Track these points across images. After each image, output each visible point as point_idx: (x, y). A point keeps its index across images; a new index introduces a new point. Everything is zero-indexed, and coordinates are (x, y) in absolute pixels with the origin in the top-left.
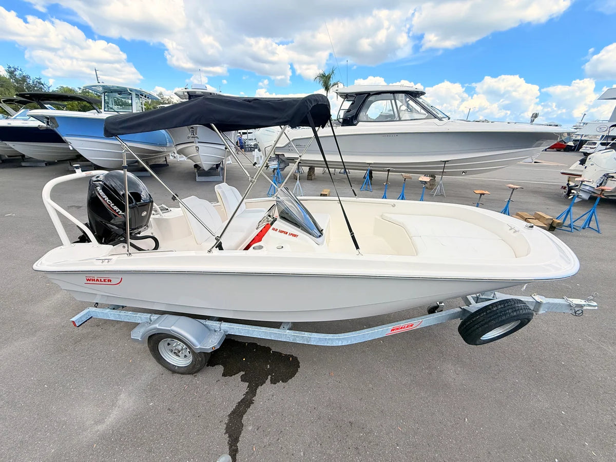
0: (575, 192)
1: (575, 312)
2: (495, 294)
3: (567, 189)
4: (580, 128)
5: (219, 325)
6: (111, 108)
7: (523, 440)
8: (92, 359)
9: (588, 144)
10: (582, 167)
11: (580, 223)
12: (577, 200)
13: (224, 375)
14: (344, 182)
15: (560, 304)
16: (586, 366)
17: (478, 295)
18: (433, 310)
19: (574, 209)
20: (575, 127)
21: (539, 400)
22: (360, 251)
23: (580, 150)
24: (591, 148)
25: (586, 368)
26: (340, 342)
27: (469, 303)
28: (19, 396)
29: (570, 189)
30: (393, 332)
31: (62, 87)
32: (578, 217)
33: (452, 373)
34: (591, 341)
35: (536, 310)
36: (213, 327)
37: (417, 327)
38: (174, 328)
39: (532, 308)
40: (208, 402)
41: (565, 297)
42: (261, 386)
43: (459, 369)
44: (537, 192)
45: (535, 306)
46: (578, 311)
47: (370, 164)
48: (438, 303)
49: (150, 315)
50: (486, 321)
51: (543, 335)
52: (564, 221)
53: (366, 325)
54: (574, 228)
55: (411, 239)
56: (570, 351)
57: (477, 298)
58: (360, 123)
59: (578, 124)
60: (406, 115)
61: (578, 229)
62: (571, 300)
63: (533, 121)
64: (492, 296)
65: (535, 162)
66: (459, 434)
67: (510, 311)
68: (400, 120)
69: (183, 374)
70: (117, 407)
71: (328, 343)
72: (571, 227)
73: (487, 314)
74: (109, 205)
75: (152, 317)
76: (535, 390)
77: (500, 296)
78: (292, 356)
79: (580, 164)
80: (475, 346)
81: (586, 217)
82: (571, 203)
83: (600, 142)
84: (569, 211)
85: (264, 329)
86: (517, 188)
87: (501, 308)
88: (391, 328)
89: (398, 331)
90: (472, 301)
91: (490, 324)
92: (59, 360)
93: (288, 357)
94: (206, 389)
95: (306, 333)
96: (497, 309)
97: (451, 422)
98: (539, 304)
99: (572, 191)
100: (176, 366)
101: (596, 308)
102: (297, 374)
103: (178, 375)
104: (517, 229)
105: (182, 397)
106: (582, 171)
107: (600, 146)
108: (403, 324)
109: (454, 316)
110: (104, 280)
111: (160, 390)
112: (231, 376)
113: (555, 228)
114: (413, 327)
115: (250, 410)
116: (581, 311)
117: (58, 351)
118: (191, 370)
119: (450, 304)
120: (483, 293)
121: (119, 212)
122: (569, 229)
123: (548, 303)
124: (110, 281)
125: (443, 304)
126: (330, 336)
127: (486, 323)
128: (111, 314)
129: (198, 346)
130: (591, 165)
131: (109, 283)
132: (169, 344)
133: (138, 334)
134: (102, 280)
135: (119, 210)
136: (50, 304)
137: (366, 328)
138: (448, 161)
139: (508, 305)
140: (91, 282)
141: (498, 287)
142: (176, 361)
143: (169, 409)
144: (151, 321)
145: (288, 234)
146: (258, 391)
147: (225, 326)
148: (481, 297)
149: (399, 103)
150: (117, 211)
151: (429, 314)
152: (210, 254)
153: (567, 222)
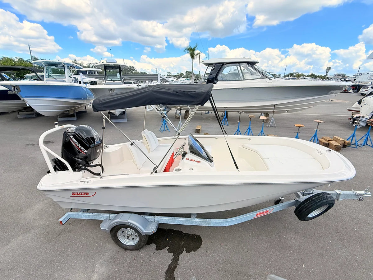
0: (357, 122)
1: (359, 199)
2: (313, 190)
3: (352, 119)
4: (358, 77)
5: (154, 218)
6: (50, 76)
7: (336, 274)
8: (72, 245)
9: (363, 88)
10: (359, 106)
11: (362, 142)
12: (358, 127)
13: (157, 249)
14: (209, 120)
15: (350, 194)
16: (369, 230)
17: (304, 191)
18: (277, 202)
19: (357, 133)
20: (354, 76)
21: (344, 252)
22: (239, 170)
23: (359, 92)
24: (365, 90)
25: (369, 232)
26: (228, 224)
27: (299, 197)
28: (32, 270)
29: (354, 119)
30: (257, 216)
31: (4, 57)
32: (360, 138)
33: (292, 239)
34: (371, 215)
35: (337, 199)
36: (150, 219)
37: (271, 213)
38: (129, 221)
39: (335, 197)
40: (151, 266)
41: (353, 190)
42: (181, 254)
43: (297, 237)
44: (333, 122)
45: (337, 196)
46: (361, 197)
47: (226, 108)
48: (280, 198)
49: (109, 214)
50: (309, 206)
51: (343, 214)
52: (351, 142)
53: (238, 214)
54: (358, 146)
55: (263, 160)
56: (359, 222)
57: (303, 193)
58: (218, 82)
59: (356, 74)
60: (248, 77)
61: (360, 146)
62: (356, 191)
63: (328, 72)
64: (312, 191)
65: (331, 101)
66: (301, 274)
67: (322, 199)
68: (244, 79)
69: (133, 250)
70: (96, 273)
71: (220, 224)
72: (356, 145)
73: (310, 202)
74: (78, 147)
75: (110, 216)
76: (341, 246)
77: (317, 191)
78: (196, 235)
79: (358, 104)
80: (305, 222)
81: (365, 138)
82: (355, 129)
83: (371, 86)
84: (354, 135)
85: (181, 219)
86: (321, 122)
87: (318, 198)
88: (256, 213)
89: (260, 215)
90: (301, 195)
91: (312, 207)
92: (51, 247)
93: (194, 236)
94: (148, 258)
95: (207, 219)
96: (315, 199)
97: (295, 267)
98: (338, 195)
99: (355, 121)
100: (128, 245)
101: (370, 195)
102: (202, 246)
103: (129, 251)
104: (322, 152)
105: (134, 264)
106: (360, 108)
107: (371, 89)
108: (263, 211)
109: (291, 205)
110: (84, 194)
111: (119, 261)
112: (162, 250)
113: (346, 146)
114: (269, 212)
115: (177, 269)
116: (362, 198)
117: (49, 241)
118: (137, 248)
119: (287, 198)
120: (306, 190)
121: (84, 151)
122: (355, 146)
123: (344, 194)
124: (88, 194)
125: (283, 198)
126: (222, 220)
127: (309, 208)
128: (83, 215)
129: (144, 231)
130: (365, 105)
131: (87, 195)
132: (123, 232)
133: (105, 226)
134: (83, 194)
135: (84, 150)
136: (34, 212)
137: (238, 216)
138: (276, 105)
139: (321, 196)
140: (75, 195)
141: (315, 186)
142: (127, 242)
143: (128, 272)
144: (110, 218)
145: (195, 161)
146: (180, 257)
147: (157, 218)
148: (306, 192)
149: (242, 68)
150: (83, 150)
151: (275, 204)
152: (152, 175)
153: (354, 142)
